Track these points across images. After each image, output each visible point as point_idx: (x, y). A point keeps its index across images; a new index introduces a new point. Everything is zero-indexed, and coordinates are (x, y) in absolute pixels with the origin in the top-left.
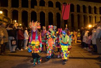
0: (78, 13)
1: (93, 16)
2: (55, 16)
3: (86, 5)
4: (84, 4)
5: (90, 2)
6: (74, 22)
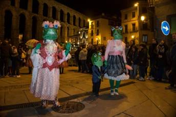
2: (2, 16)
3: (57, 7)
5: (63, 5)
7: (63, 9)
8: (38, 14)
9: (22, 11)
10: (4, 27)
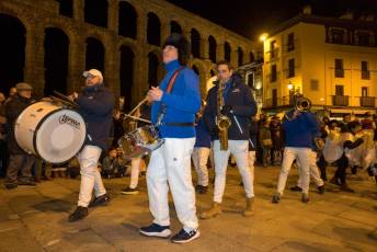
0: (153, 47)
1: (205, 66)
2: (36, 39)
4: (174, 19)
5: (197, 17)
6: (135, 81)
7: (198, 28)
8: (134, 38)
9: (92, 31)
10: (43, 69)
